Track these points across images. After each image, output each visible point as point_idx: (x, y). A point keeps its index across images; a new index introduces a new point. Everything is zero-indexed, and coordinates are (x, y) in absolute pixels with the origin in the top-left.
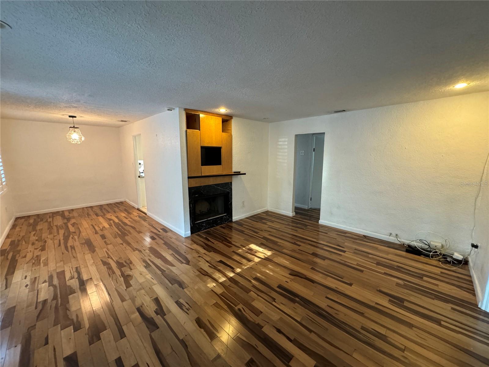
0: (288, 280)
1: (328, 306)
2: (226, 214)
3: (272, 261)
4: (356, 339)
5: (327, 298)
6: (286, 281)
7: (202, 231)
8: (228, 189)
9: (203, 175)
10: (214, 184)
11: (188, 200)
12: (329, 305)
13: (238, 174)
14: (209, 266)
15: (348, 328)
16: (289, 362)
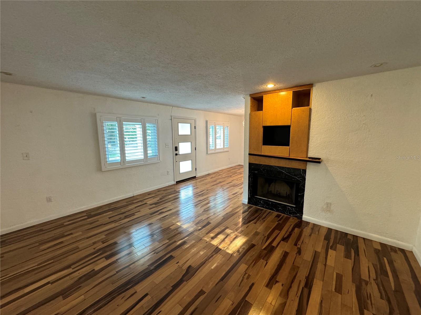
0: (180, 264)
1: (136, 292)
2: (294, 206)
3: (214, 253)
4: (90, 305)
5: (146, 295)
6: (178, 262)
7: (259, 206)
8: (298, 177)
9: (262, 154)
10: (277, 166)
11: (248, 174)
12: (136, 294)
13: (317, 161)
14: (202, 219)
15: (104, 302)
16: (105, 258)
